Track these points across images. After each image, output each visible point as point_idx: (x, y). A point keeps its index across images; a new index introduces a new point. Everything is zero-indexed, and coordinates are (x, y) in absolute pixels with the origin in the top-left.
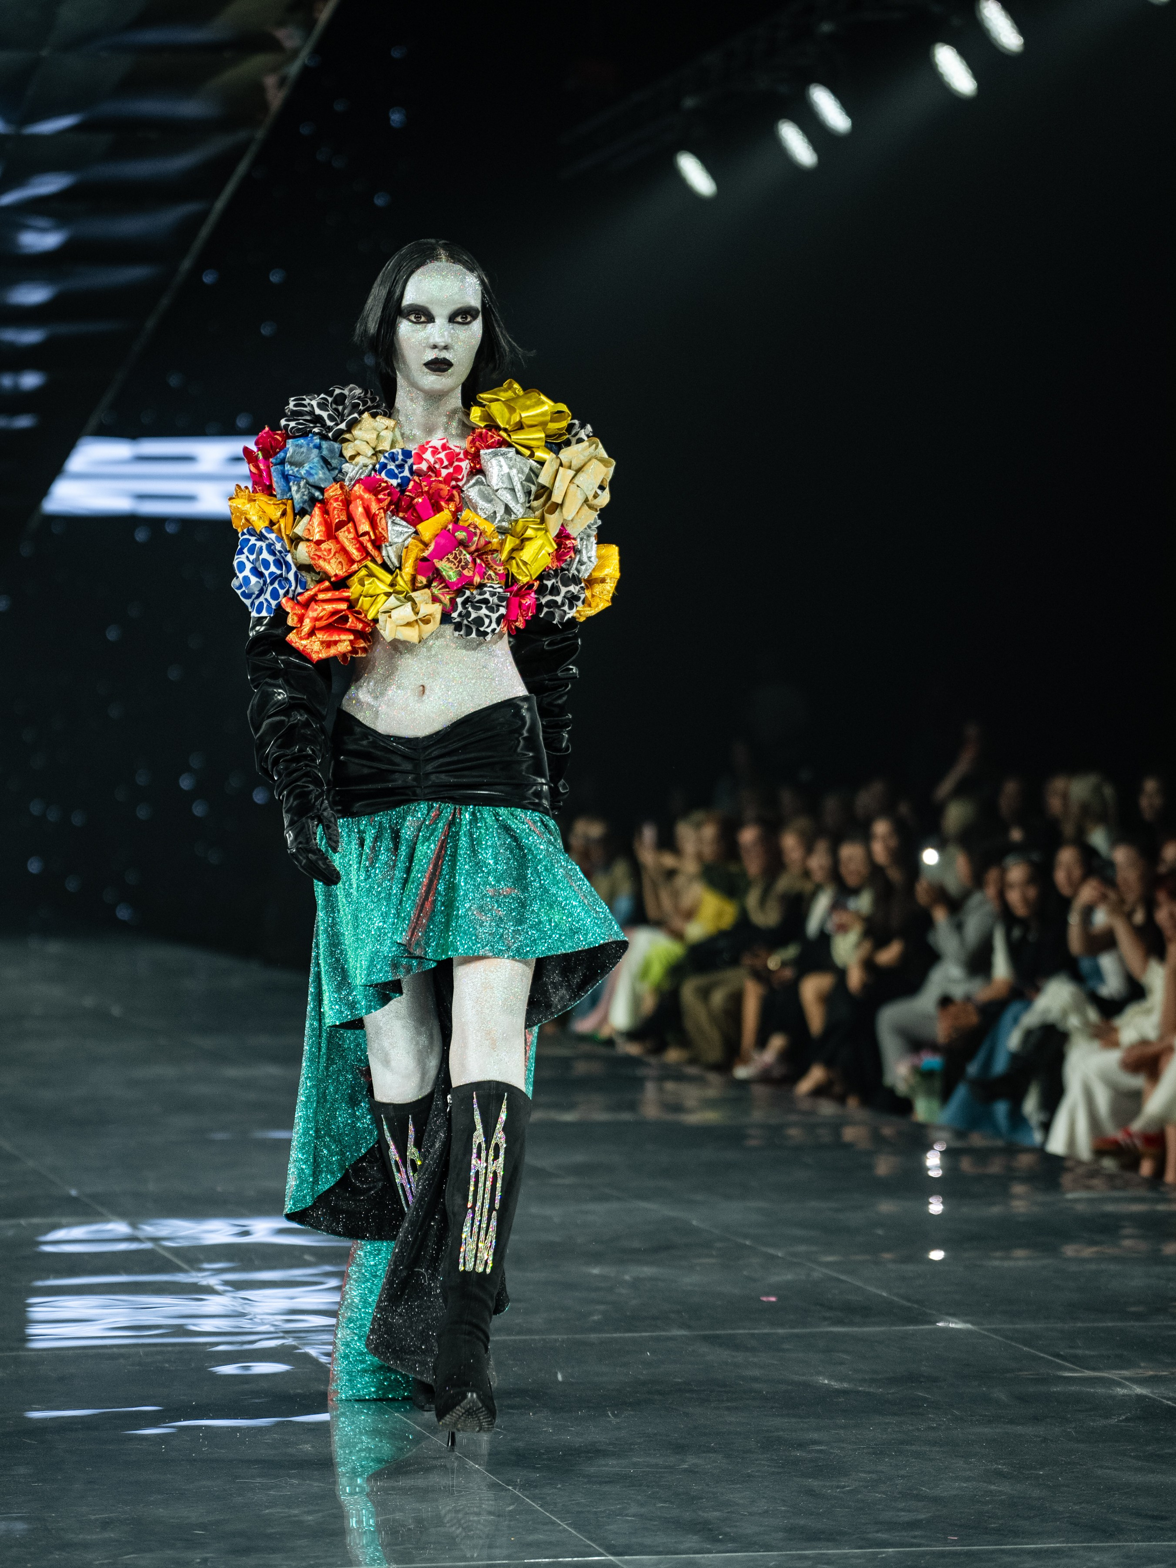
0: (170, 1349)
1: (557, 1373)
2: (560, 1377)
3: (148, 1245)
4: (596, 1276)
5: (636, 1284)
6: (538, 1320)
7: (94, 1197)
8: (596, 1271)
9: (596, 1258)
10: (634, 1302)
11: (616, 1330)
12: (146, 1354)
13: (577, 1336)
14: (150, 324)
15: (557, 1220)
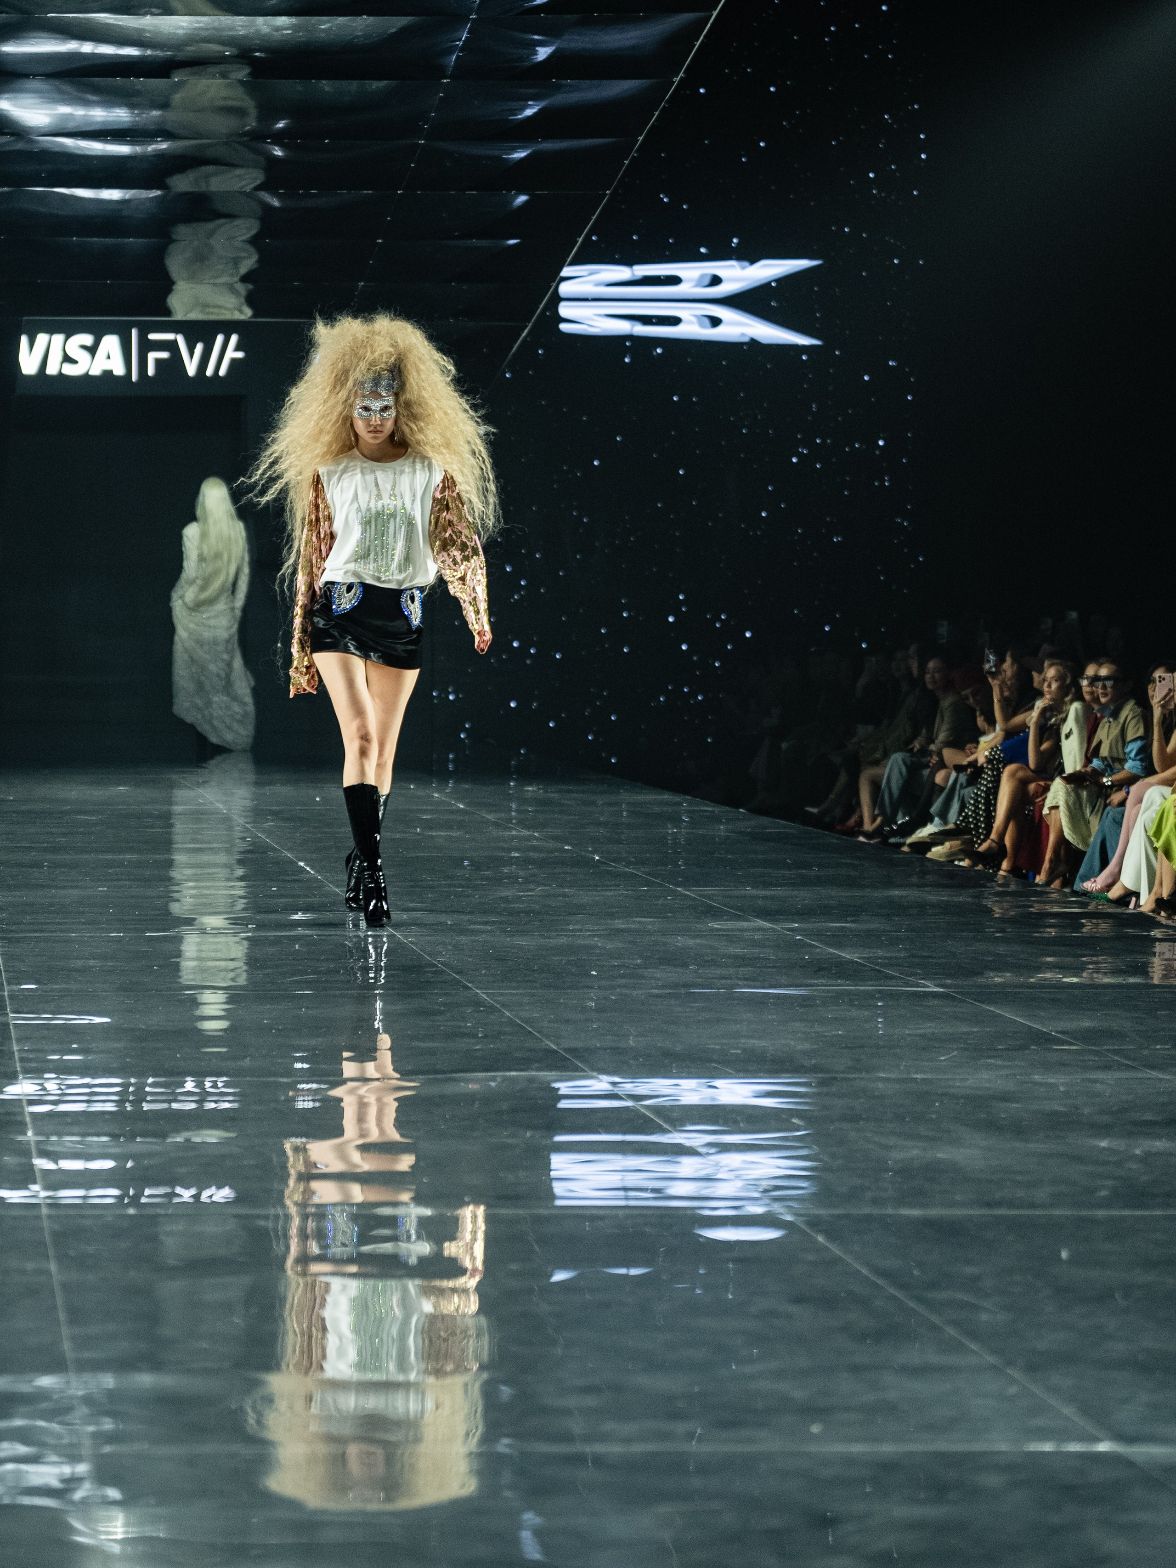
0: (651, 1212)
1: (1060, 1252)
2: (1064, 1255)
3: (629, 1103)
4: (1104, 1148)
5: (1147, 1158)
6: (1042, 1194)
7: (572, 1051)
8: (1104, 1144)
9: (1104, 1130)
10: (1144, 1178)
11: (1126, 1206)
12: (627, 1217)
13: (1084, 1213)
14: (641, 138)
15: (1062, 1089)
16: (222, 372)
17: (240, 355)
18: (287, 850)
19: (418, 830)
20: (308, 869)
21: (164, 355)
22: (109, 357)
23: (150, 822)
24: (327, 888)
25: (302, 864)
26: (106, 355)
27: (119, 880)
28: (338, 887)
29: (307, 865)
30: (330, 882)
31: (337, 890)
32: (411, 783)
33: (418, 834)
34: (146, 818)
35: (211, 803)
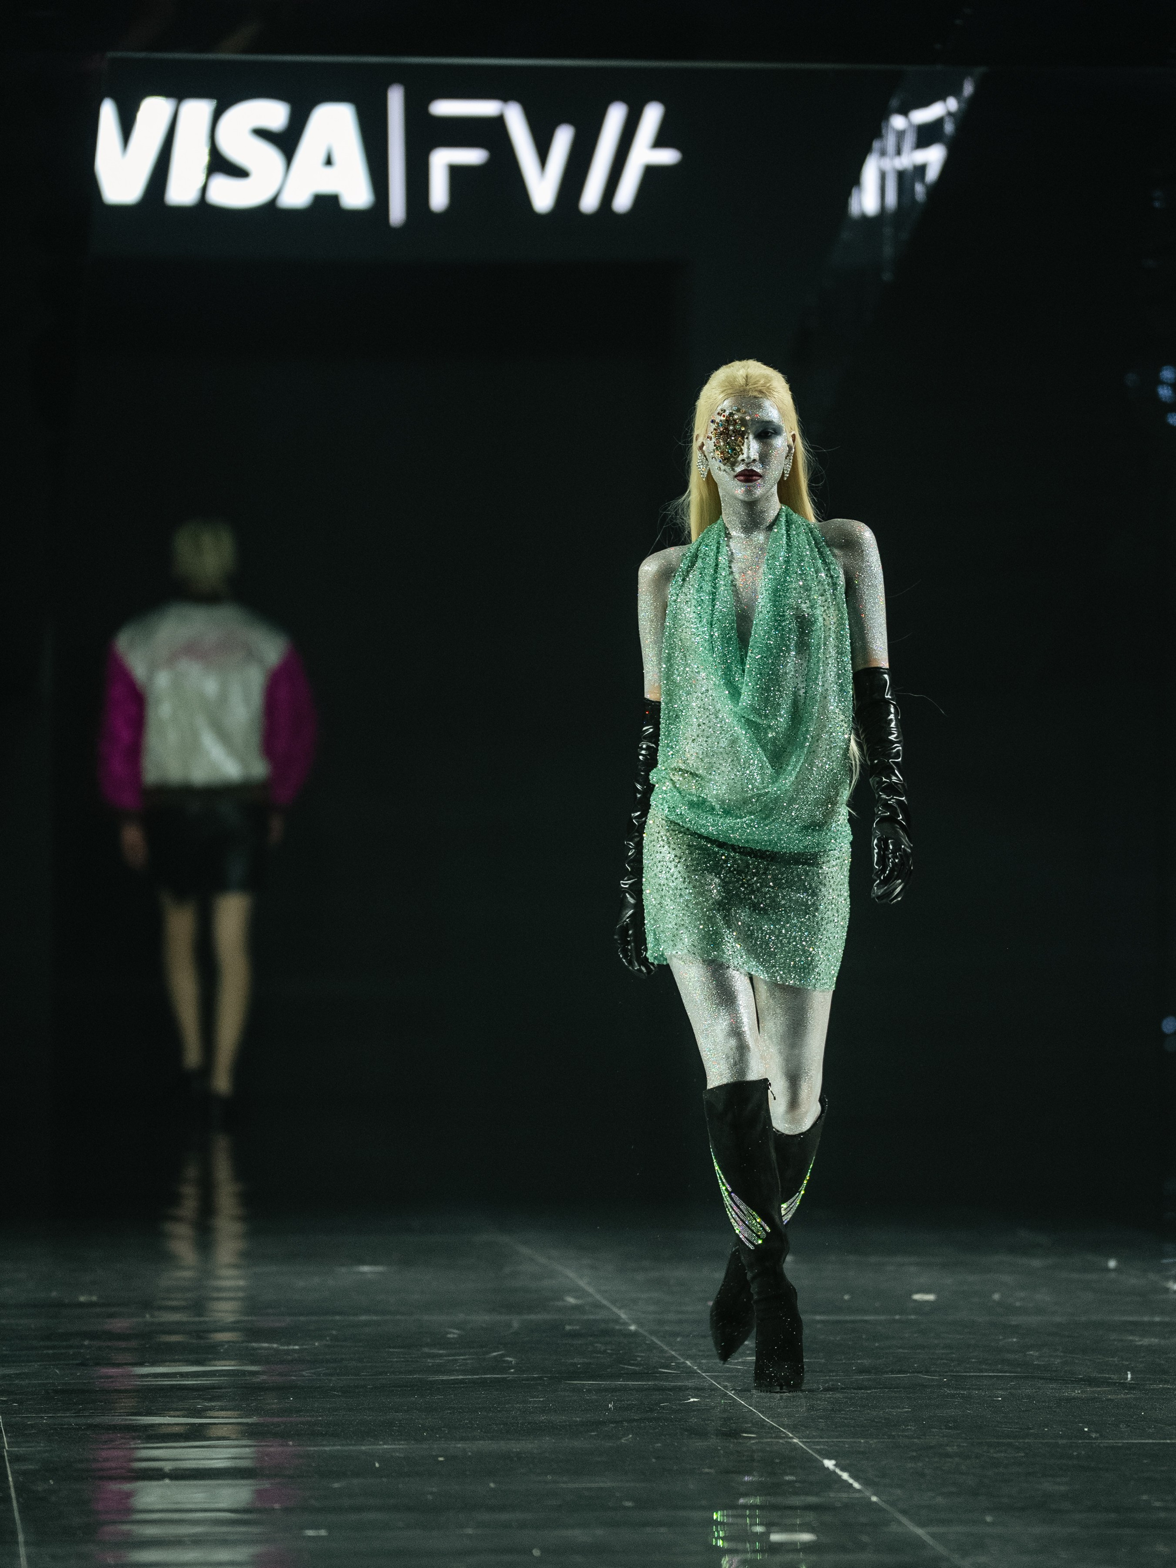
16: (624, 200)
17: (668, 157)
18: (794, 1428)
19: (1129, 1376)
20: (845, 1476)
21: (473, 156)
22: (329, 162)
23: (441, 1355)
24: (894, 1528)
25: (829, 1464)
26: (322, 157)
27: (359, 1509)
28: (921, 1525)
29: (843, 1469)
30: (904, 1512)
31: (920, 1532)
32: (1109, 1256)
33: (1130, 1387)
34: (428, 1345)
35: (598, 1306)
